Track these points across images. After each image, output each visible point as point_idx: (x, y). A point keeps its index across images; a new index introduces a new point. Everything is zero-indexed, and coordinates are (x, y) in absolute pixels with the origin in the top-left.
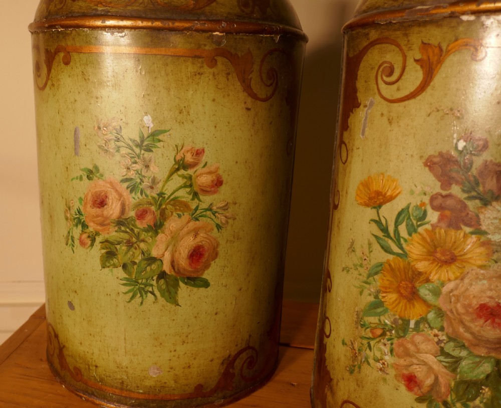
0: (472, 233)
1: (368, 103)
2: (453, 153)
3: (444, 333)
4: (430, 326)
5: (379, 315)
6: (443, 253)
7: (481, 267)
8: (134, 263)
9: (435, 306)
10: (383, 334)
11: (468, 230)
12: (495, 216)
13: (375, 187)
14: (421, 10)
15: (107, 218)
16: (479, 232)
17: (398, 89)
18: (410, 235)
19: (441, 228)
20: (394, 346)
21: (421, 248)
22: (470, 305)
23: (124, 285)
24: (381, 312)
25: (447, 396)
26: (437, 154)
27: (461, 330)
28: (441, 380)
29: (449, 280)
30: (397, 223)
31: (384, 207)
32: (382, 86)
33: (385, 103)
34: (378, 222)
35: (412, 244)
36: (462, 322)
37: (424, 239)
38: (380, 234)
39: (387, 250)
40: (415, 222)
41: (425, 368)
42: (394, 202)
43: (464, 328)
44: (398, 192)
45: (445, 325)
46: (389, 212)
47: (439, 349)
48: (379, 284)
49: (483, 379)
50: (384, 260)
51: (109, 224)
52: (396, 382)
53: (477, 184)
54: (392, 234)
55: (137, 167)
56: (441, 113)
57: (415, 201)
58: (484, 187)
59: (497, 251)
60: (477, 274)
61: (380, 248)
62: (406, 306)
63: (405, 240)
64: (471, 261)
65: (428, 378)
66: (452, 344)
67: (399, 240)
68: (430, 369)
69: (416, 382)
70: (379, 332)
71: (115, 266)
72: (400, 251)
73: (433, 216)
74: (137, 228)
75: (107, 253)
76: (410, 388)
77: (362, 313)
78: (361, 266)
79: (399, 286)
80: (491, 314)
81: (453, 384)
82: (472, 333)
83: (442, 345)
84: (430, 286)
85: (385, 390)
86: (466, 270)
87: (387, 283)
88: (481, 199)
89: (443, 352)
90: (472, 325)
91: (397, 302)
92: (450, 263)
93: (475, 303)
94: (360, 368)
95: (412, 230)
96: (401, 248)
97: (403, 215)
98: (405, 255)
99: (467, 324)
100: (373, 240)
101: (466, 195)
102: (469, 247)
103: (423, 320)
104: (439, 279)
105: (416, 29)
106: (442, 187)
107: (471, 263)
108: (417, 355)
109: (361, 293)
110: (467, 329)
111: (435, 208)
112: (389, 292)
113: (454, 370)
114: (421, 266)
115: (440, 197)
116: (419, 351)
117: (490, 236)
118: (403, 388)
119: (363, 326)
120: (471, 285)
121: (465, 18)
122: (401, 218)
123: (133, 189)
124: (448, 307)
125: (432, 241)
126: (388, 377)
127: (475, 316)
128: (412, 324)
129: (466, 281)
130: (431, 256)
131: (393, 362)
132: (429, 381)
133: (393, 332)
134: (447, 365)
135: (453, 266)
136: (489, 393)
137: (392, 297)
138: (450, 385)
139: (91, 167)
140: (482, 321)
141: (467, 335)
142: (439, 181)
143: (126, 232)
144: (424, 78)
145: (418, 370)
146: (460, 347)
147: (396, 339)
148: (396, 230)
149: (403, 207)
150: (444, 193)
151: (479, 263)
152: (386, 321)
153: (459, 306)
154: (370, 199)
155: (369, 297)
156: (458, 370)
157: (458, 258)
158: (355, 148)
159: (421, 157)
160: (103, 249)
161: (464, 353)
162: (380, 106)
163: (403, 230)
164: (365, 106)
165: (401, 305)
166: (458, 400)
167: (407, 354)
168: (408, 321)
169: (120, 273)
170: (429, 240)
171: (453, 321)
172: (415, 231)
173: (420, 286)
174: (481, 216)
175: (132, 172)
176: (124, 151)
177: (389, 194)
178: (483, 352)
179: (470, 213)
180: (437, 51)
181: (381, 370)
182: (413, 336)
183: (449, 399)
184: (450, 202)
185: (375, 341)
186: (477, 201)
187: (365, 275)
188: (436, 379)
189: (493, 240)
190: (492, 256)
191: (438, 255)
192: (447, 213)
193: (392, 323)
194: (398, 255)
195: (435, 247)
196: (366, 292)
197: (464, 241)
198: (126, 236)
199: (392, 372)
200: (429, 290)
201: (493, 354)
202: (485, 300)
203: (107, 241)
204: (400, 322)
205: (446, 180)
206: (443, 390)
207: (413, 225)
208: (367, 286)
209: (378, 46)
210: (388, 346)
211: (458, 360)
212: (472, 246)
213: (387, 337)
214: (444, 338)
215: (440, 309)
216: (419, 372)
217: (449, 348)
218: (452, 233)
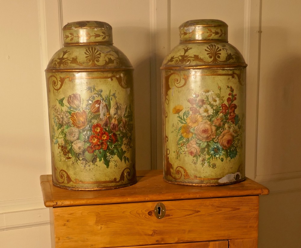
1: (173, 88)
2: (193, 98)
4: (194, 138)
5: (182, 140)
11: (198, 114)
12: (202, 110)
13: (177, 108)
14: (182, 67)
16: (200, 114)
17: (180, 85)
18: (187, 118)
19: (193, 115)
21: (189, 120)
26: (190, 99)
27: (200, 137)
28: (198, 150)
29: (196, 126)
30: (184, 116)
31: (180, 113)
32: (176, 84)
33: (177, 88)
37: (190, 118)
38: (180, 120)
39: (182, 123)
41: (194, 148)
42: (182, 111)
44: (183, 109)
45: (197, 137)
46: (181, 114)
48: (181, 132)
49: (205, 147)
50: (182, 126)
52: (188, 155)
57: (187, 110)
58: (199, 104)
59: (204, 118)
60: (201, 123)
61: (180, 123)
63: (186, 119)
67: (184, 120)
69: (192, 153)
70: (183, 144)
73: (191, 113)
76: (191, 155)
77: (178, 141)
78: (176, 129)
79: (186, 131)
80: (205, 132)
81: (200, 150)
82: (202, 137)
84: (192, 129)
85: (186, 158)
86: (199, 123)
87: (183, 131)
89: (197, 143)
93: (201, 130)
94: (179, 156)
96: (185, 122)
97: (185, 114)
98: (186, 123)
99: (201, 135)
100: (179, 122)
101: (196, 107)
102: (199, 118)
103: (192, 137)
104: (194, 126)
105: (182, 71)
106: (192, 106)
107: (199, 121)
111: (191, 111)
112: (184, 133)
113: (200, 147)
114: (190, 124)
115: (192, 108)
116: (192, 145)
118: (190, 155)
119: (179, 145)
121: (191, 70)
124: (197, 132)
126: (186, 155)
129: (199, 125)
131: (187, 150)
132: (195, 151)
134: (198, 146)
135: (196, 123)
136: (207, 150)
140: (203, 134)
144: (185, 82)
147: (187, 144)
148: (184, 118)
149: (184, 112)
151: (201, 121)
152: (184, 141)
154: (176, 112)
157: (197, 121)
158: (170, 100)
159: (187, 100)
161: (201, 142)
164: (172, 89)
165: (187, 135)
166: (202, 154)
167: (190, 147)
168: (189, 139)
171: (198, 135)
172: (188, 117)
173: (190, 129)
174: (200, 111)
177: (181, 109)
178: (204, 140)
179: (198, 110)
180: (187, 76)
181: (184, 154)
182: (191, 142)
183: (200, 154)
184: (194, 109)
185: (182, 147)
186: (199, 108)
187: (178, 131)
188: (197, 150)
189: (203, 115)
191: (193, 121)
192: (193, 111)
193: (186, 141)
194: (185, 123)
195: (192, 119)
196: (178, 135)
199: (187, 153)
201: (206, 141)
202: (203, 129)
204: (187, 139)
205: (192, 104)
206: (198, 152)
207: (187, 115)
209: (173, 75)
210: (186, 147)
211: (200, 144)
213: (185, 145)
214: (197, 140)
215: (195, 133)
216: (193, 150)
217: (198, 142)
218: (195, 115)
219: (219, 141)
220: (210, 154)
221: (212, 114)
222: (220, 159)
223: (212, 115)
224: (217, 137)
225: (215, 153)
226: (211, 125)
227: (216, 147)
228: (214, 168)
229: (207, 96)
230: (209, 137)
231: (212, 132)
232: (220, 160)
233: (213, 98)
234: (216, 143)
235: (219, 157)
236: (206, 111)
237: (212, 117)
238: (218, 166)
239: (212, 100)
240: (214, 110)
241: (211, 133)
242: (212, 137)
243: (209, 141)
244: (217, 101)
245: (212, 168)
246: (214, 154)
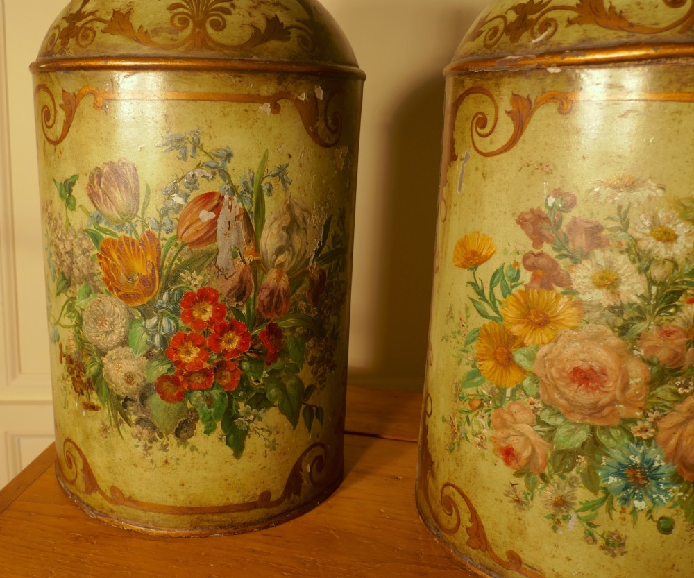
0: (564, 293)
1: (464, 156)
2: (543, 209)
3: (540, 400)
4: (526, 394)
5: (477, 385)
6: (537, 316)
7: (573, 328)
9: (530, 372)
10: (481, 406)
11: (559, 289)
12: (585, 274)
13: (471, 247)
14: (510, 61)
16: (570, 292)
17: (491, 142)
18: (505, 297)
19: (534, 288)
20: (491, 418)
21: (515, 310)
22: (563, 369)
24: (479, 382)
25: (544, 468)
26: (528, 211)
27: (556, 396)
28: (538, 451)
29: (543, 344)
30: (492, 285)
31: (480, 268)
32: (477, 138)
33: (480, 156)
34: (474, 285)
35: (507, 307)
36: (556, 388)
37: (518, 301)
38: (477, 297)
39: (483, 314)
40: (509, 283)
41: (522, 439)
42: (489, 262)
43: (559, 394)
44: (492, 251)
45: (540, 392)
46: (484, 273)
47: (535, 417)
48: (476, 351)
49: (579, 448)
50: (481, 325)
52: (494, 457)
53: (567, 242)
54: (487, 297)
56: (531, 168)
57: (509, 261)
58: (573, 245)
59: (588, 312)
60: (570, 336)
61: (476, 312)
62: (502, 375)
63: (500, 303)
64: (563, 322)
65: (525, 450)
66: (547, 411)
67: (494, 303)
68: (527, 439)
69: (513, 455)
70: (477, 404)
72: (496, 315)
73: (526, 276)
76: (508, 463)
77: (460, 385)
78: (459, 333)
79: (495, 353)
80: (585, 378)
81: (549, 454)
82: (567, 399)
83: (538, 413)
84: (525, 350)
85: (484, 467)
86: (559, 332)
87: (484, 349)
88: (571, 257)
89: (539, 422)
90: (566, 391)
91: (494, 369)
92: (544, 325)
93: (569, 367)
94: (459, 445)
95: (506, 291)
96: (497, 312)
97: (498, 276)
98: (500, 318)
99: (562, 389)
100: (470, 304)
101: (557, 254)
102: (561, 307)
103: (519, 387)
104: (533, 343)
105: (506, 80)
106: (534, 246)
107: (563, 325)
108: (514, 426)
109: (459, 363)
110: (562, 395)
111: (528, 268)
112: (486, 359)
113: (551, 440)
114: (516, 330)
115: (532, 256)
116: (515, 421)
117: (581, 296)
118: (501, 463)
119: (461, 398)
120: (564, 348)
121: (551, 70)
122: (496, 279)
124: (544, 373)
125: (526, 302)
126: (486, 452)
127: (569, 381)
128: (508, 394)
129: (560, 343)
130: (525, 318)
131: (490, 435)
132: (526, 454)
133: (491, 402)
134: (543, 434)
135: (546, 329)
136: (585, 462)
137: (489, 364)
138: (547, 455)
140: (575, 386)
141: (562, 401)
142: (532, 239)
144: (515, 131)
145: (515, 441)
146: (556, 414)
147: (493, 410)
148: (492, 293)
149: (498, 267)
150: (536, 251)
151: (571, 324)
152: (484, 391)
153: (553, 370)
154: (467, 259)
155: (467, 366)
156: (555, 439)
157: (551, 320)
158: (452, 205)
159: (514, 214)
161: (559, 421)
162: (476, 159)
163: (498, 291)
164: (462, 159)
165: (497, 372)
166: (556, 472)
167: (504, 425)
168: (505, 389)
170: (522, 302)
171: (548, 387)
172: (510, 292)
173: (515, 351)
174: (572, 275)
177: (484, 254)
178: (577, 418)
179: (561, 272)
180: (526, 103)
181: (479, 445)
182: (510, 406)
183: (546, 471)
184: (542, 261)
185: (473, 414)
186: (568, 260)
187: (463, 343)
188: (533, 450)
189: (583, 299)
190: (584, 316)
191: (532, 317)
192: (540, 272)
193: (489, 393)
194: (494, 319)
195: (529, 309)
196: (464, 361)
197: (557, 302)
199: (490, 446)
200: (524, 355)
201: (588, 421)
202: (579, 364)
204: (497, 391)
205: (538, 238)
206: (540, 461)
207: (507, 286)
208: (465, 354)
209: (472, 96)
210: (486, 418)
211: (553, 429)
212: (565, 307)
213: (484, 409)
214: (540, 405)
215: (535, 375)
216: (516, 444)
217: (545, 415)
218: (545, 293)
219: (662, 436)
220: (602, 485)
221: (639, 301)
222: (656, 517)
223: (639, 308)
224: (652, 416)
225: (625, 489)
226: (623, 355)
227: (637, 460)
228: (614, 555)
229: (620, 207)
230: (604, 407)
231: (625, 387)
232: (652, 525)
233: (654, 219)
234: (639, 442)
235: (649, 511)
236: (609, 282)
237: (637, 314)
238: (636, 548)
239: (648, 231)
240: (651, 282)
241: (618, 393)
242: (623, 411)
243: (603, 428)
244: (676, 237)
245: (602, 552)
246: (624, 494)
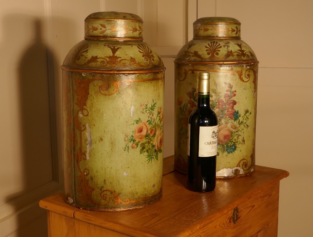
8: (150, 149)
15: (142, 136)
17: (181, 78)
23: (147, 158)
33: (180, 81)
51: (143, 137)
55: (151, 116)
71: (144, 152)
74: (150, 136)
75: (142, 148)
123: (150, 124)
139: (138, 119)
143: (148, 139)
160: (141, 147)
169: (146, 154)
175: (150, 118)
176: (148, 111)
198: (147, 140)
203: (142, 144)
209: (178, 68)
